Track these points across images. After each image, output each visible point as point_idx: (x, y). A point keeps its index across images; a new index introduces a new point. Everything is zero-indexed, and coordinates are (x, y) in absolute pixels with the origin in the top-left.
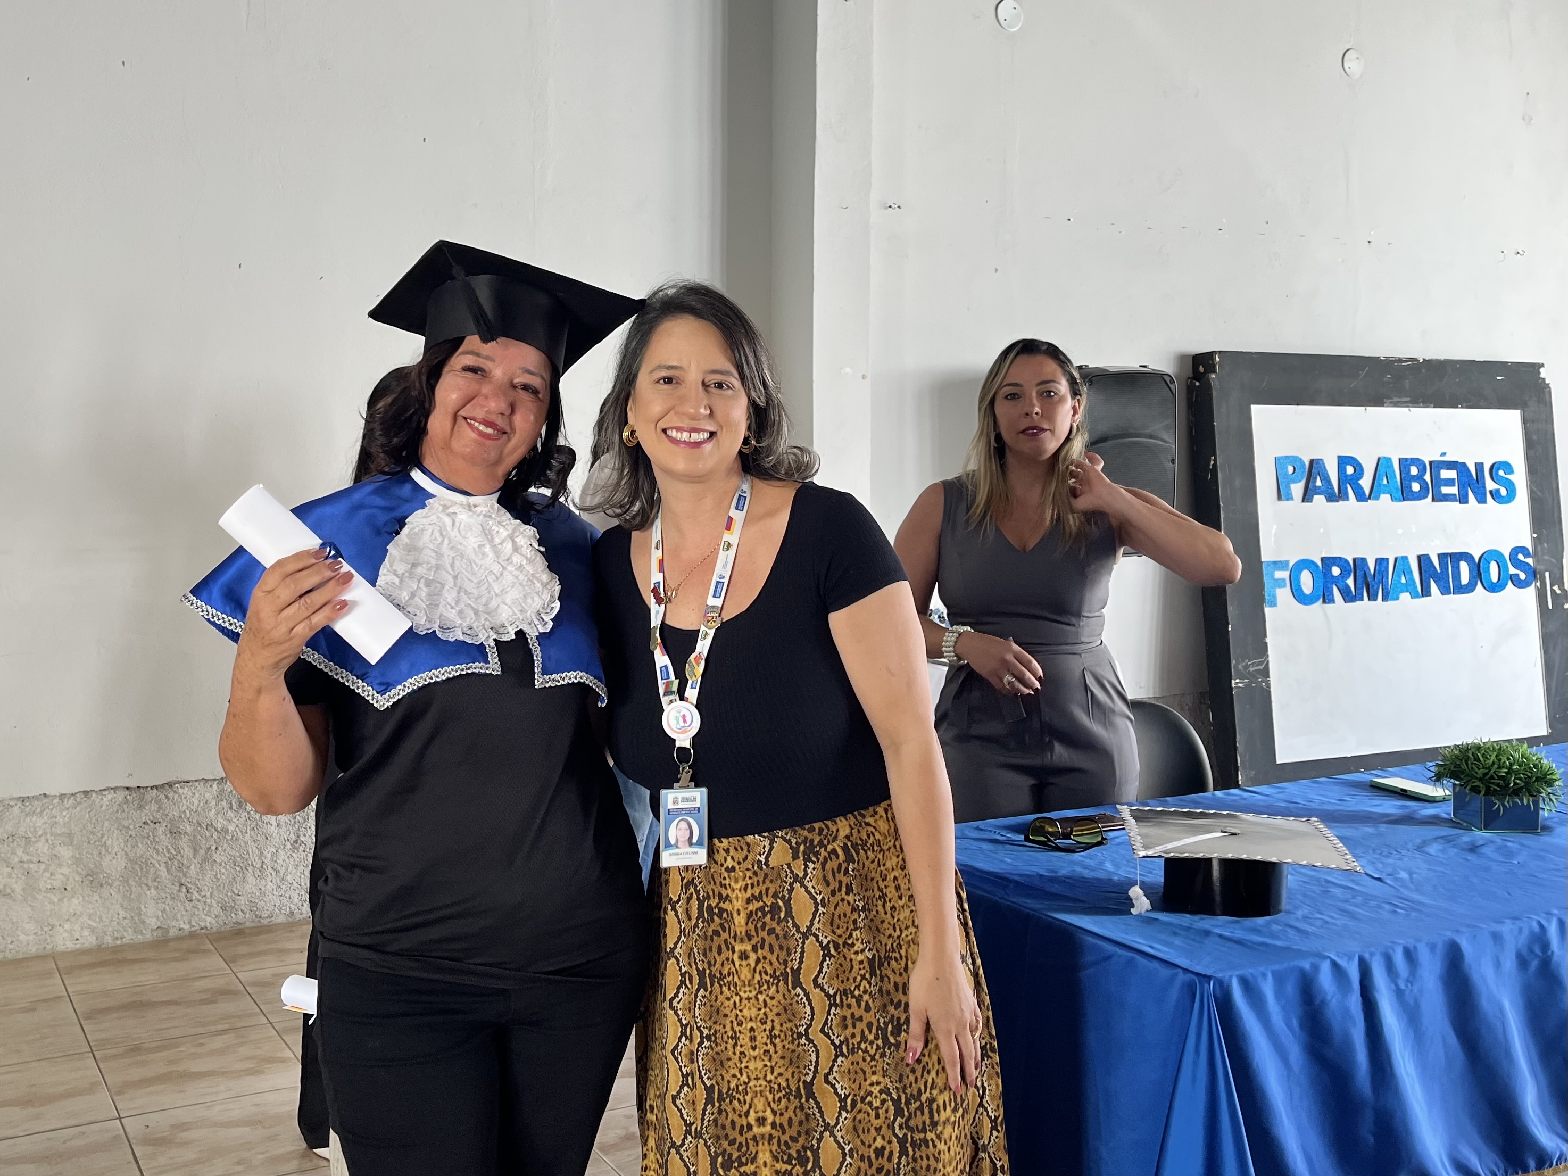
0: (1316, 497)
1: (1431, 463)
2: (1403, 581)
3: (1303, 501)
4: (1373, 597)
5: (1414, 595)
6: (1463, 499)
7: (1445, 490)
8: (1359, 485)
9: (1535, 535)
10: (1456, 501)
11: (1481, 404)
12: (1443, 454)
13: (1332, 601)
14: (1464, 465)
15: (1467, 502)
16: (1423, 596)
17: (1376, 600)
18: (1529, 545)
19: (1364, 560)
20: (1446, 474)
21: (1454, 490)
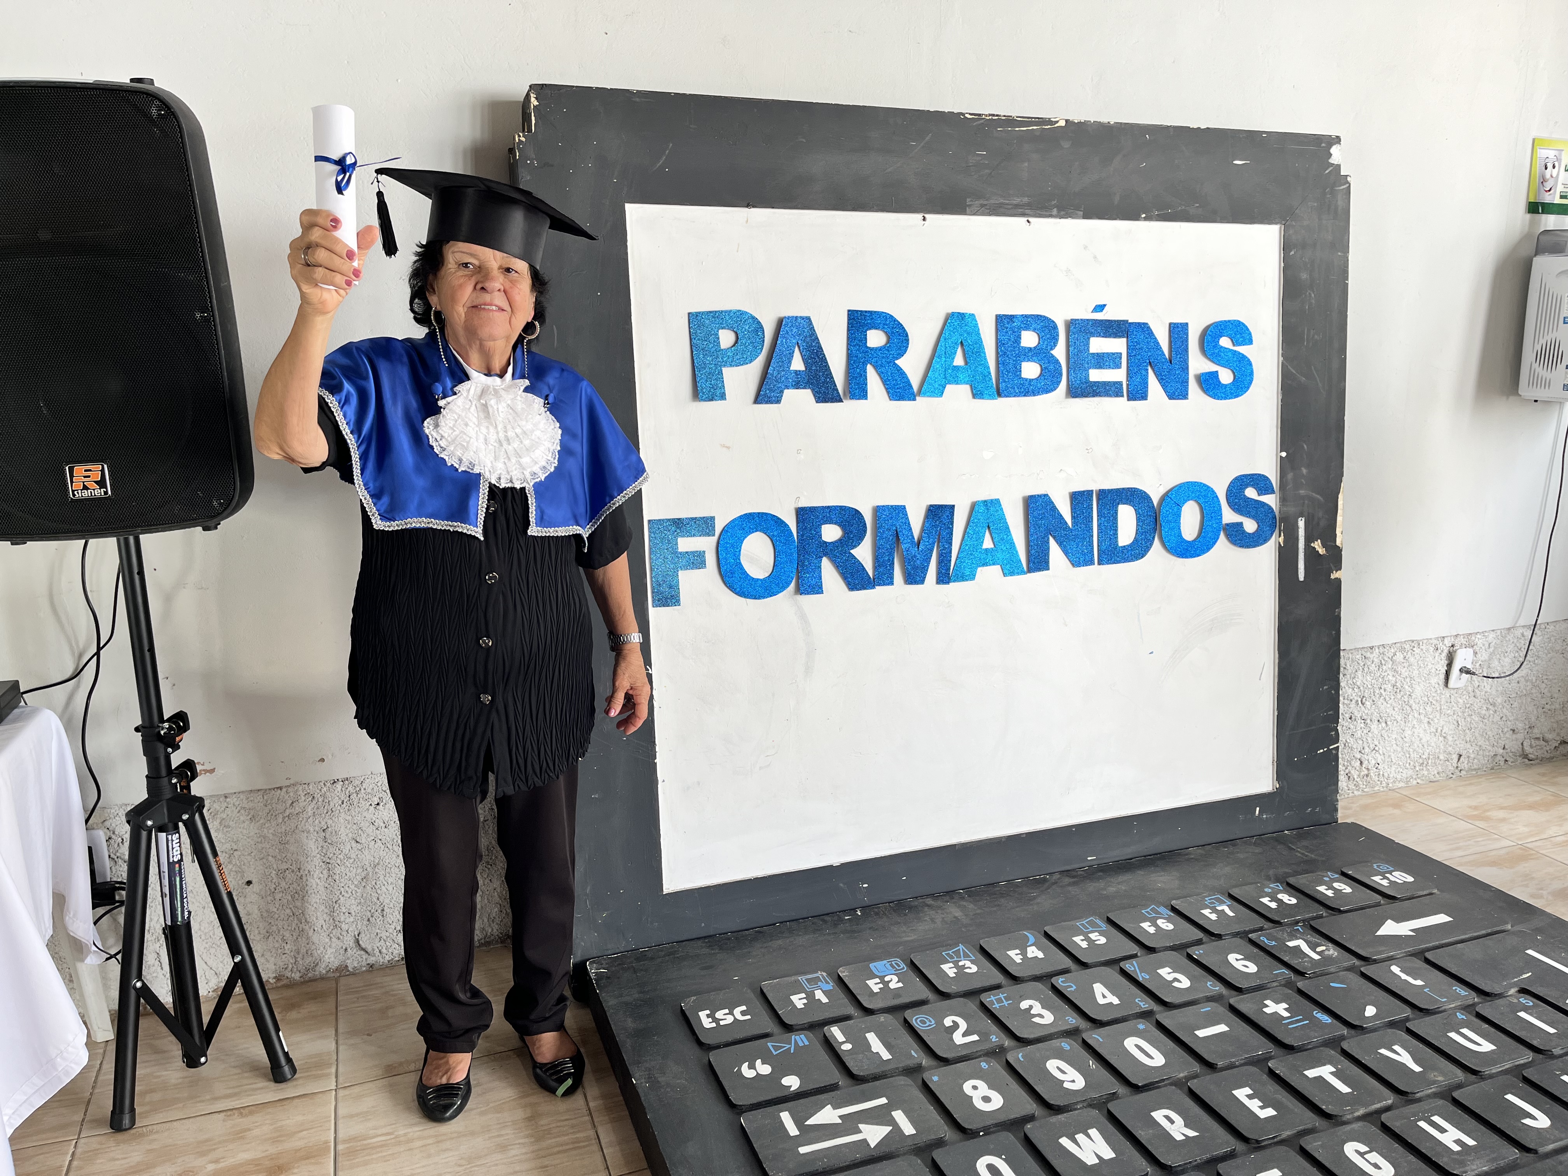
0: (789, 394)
1: (1071, 324)
2: (988, 543)
3: (757, 401)
4: (914, 576)
5: (1011, 569)
6: (1138, 393)
7: (1096, 375)
8: (899, 369)
9: (1284, 454)
10: (1119, 394)
11: (1192, 211)
12: (1100, 308)
13: (816, 588)
14: (1144, 328)
15: (1144, 397)
16: (1030, 570)
17: (922, 582)
18: (1272, 473)
19: (899, 511)
20: (1099, 345)
21: (1119, 375)
